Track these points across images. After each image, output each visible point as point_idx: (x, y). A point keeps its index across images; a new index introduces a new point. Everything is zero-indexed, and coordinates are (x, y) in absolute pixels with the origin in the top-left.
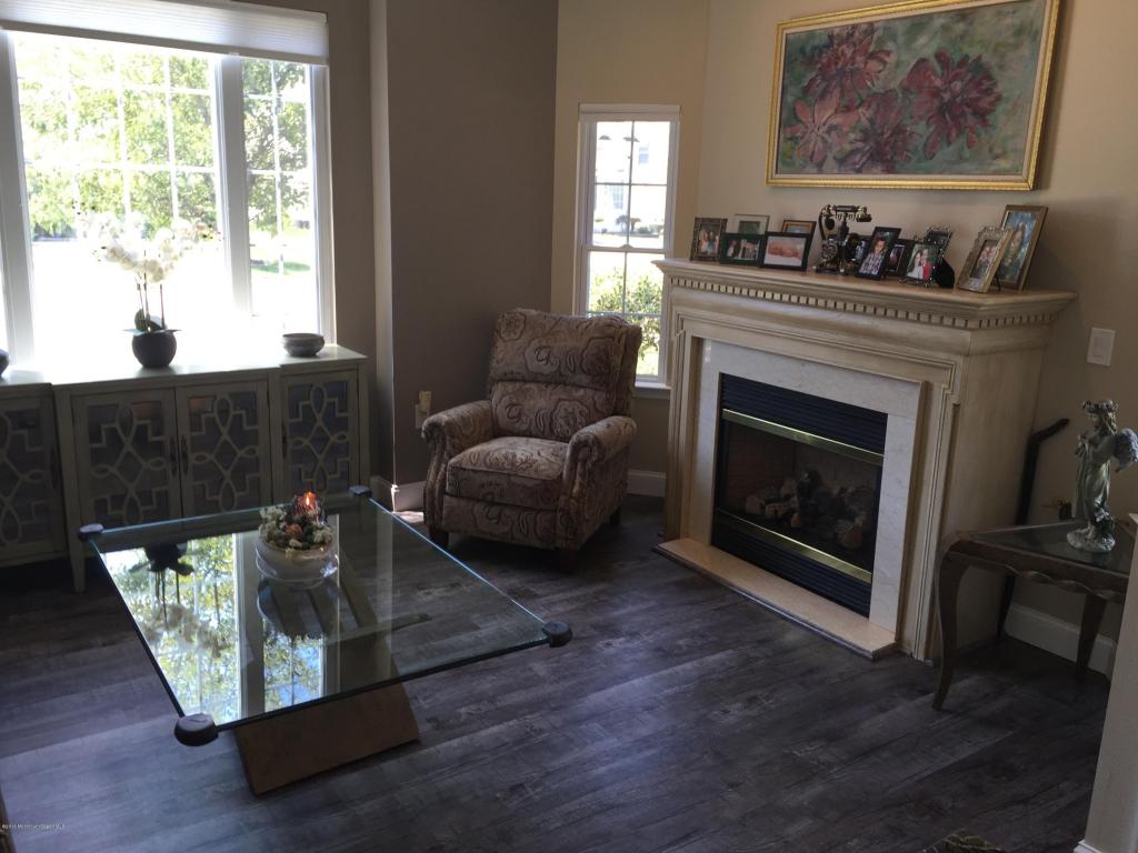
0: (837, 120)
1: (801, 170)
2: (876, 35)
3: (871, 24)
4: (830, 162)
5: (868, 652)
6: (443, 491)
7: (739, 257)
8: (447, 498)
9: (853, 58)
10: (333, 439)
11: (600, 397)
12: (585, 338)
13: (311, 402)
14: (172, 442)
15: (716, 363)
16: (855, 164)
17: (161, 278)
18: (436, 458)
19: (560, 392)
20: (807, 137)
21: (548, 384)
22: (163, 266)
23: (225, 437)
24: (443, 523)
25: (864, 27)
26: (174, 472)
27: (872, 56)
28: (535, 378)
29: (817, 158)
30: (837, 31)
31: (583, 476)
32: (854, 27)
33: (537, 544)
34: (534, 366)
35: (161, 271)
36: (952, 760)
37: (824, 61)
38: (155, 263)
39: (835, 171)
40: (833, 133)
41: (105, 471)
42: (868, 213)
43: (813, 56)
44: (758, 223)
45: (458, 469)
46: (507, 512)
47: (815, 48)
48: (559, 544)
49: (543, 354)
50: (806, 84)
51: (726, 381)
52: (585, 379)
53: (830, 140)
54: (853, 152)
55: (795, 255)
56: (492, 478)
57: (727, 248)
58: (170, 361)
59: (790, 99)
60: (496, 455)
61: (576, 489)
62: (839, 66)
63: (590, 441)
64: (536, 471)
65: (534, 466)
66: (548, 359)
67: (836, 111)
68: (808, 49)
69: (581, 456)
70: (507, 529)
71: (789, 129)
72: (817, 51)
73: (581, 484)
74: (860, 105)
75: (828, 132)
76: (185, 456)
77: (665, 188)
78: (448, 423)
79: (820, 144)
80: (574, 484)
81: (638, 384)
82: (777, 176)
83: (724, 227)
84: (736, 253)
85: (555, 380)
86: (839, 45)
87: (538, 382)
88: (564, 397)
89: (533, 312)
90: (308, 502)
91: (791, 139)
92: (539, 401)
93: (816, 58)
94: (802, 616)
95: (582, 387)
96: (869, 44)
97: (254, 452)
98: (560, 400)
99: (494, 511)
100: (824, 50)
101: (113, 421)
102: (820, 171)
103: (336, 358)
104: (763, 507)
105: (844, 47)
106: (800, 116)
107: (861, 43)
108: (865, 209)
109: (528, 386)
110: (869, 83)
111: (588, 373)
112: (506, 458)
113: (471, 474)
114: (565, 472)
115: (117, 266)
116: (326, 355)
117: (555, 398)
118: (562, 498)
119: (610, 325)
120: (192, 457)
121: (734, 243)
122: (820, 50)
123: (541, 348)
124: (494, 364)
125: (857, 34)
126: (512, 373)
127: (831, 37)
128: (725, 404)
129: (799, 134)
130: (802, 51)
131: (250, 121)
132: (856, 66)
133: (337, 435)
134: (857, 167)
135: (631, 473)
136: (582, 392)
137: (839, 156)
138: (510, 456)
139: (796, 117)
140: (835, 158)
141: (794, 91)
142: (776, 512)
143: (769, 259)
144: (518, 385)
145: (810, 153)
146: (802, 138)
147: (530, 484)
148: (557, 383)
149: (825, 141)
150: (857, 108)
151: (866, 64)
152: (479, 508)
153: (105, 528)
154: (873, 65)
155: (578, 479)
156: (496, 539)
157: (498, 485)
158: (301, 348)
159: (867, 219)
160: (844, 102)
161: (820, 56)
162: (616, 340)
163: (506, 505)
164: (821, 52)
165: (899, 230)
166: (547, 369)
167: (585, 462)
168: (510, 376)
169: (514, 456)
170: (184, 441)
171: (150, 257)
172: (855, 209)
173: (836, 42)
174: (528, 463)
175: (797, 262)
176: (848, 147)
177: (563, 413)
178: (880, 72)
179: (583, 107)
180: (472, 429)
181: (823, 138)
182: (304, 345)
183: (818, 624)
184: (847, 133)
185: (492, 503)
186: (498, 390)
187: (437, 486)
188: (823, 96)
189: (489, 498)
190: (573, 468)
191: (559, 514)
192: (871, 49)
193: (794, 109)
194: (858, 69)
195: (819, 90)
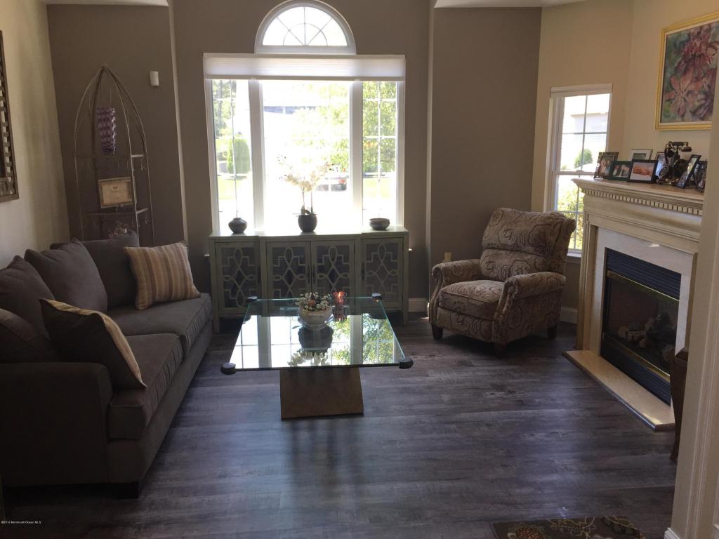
0: (692, 87)
1: (673, 120)
2: (712, 32)
3: (709, 25)
4: (688, 115)
5: (654, 425)
6: (437, 305)
7: (620, 176)
8: (439, 309)
9: (700, 47)
10: (389, 273)
11: (539, 260)
12: (533, 225)
13: (378, 253)
14: (309, 268)
15: (606, 241)
16: (700, 114)
17: (311, 189)
18: (437, 287)
19: (516, 256)
20: (676, 99)
21: (512, 251)
22: (311, 183)
23: (333, 267)
24: (437, 322)
25: (706, 28)
26: (309, 281)
27: (710, 45)
28: (504, 247)
29: (681, 112)
30: (692, 31)
31: (509, 302)
32: (701, 28)
33: (480, 338)
34: (503, 240)
35: (310, 186)
36: (656, 486)
37: (686, 50)
38: (308, 182)
39: (691, 119)
40: (690, 95)
41: (279, 278)
42: (689, 146)
43: (680, 48)
44: (645, 154)
45: (445, 293)
46: (467, 319)
47: (682, 42)
48: (493, 340)
49: (508, 234)
50: (676, 65)
51: (609, 252)
52: (530, 249)
53: (688, 100)
54: (700, 107)
55: (648, 173)
56: (460, 299)
57: (614, 170)
58: (314, 229)
59: (668, 75)
60: (465, 287)
61: (504, 309)
62: (693, 53)
63: (514, 282)
64: (483, 297)
65: (483, 294)
66: (510, 237)
67: (691, 82)
68: (678, 43)
69: (509, 291)
70: (466, 329)
71: (668, 94)
72: (682, 45)
73: (507, 307)
74: (704, 76)
75: (687, 95)
76: (314, 274)
77: (605, 135)
78: (445, 268)
79: (683, 104)
80: (504, 306)
81: (569, 254)
82: (662, 124)
83: (616, 157)
84: (618, 173)
85: (515, 249)
86: (693, 39)
87: (507, 250)
88: (518, 259)
89: (510, 210)
90: (339, 295)
91: (668, 100)
92: (505, 260)
93: (682, 48)
94: (626, 400)
95: (529, 253)
96: (709, 37)
97: (346, 276)
98: (516, 260)
99: (461, 317)
100: (686, 43)
101: (283, 255)
102: (683, 120)
103: (395, 231)
104: (627, 333)
105: (696, 41)
106: (674, 86)
107: (704, 37)
108: (687, 144)
109: (501, 252)
110: (708, 63)
111: (532, 245)
112: (469, 289)
113: (451, 297)
114: (500, 299)
115: (291, 183)
116: (390, 229)
117: (513, 259)
118: (496, 314)
119: (550, 218)
120: (317, 275)
121: (618, 167)
122: (683, 43)
123: (506, 231)
124: (484, 239)
125: (702, 32)
126: (492, 244)
127: (689, 35)
128: (609, 267)
129: (673, 97)
130: (675, 44)
131: (366, 112)
132: (702, 52)
133: (391, 271)
134: (702, 116)
135: (563, 309)
136: (530, 256)
137: (692, 110)
138: (472, 288)
139: (671, 86)
140: (690, 111)
141: (670, 70)
142: (633, 337)
143: (634, 177)
144: (495, 251)
145: (678, 109)
146: (674, 99)
147: (478, 304)
148: (517, 251)
149: (685, 100)
150: (702, 78)
151: (707, 50)
152: (453, 315)
153: (258, 298)
154: (711, 51)
155: (507, 304)
156: (462, 334)
157: (462, 303)
158: (376, 225)
159: (690, 150)
160: (695, 75)
161: (683, 47)
162: (552, 227)
163: (466, 315)
164: (684, 45)
165: (700, 156)
166: (510, 242)
167: (511, 294)
168: (490, 246)
169: (475, 288)
170: (314, 267)
171: (306, 180)
172: (682, 144)
173: (692, 38)
174: (480, 292)
175: (649, 178)
176: (697, 104)
177: (516, 268)
178: (714, 55)
179: (553, 89)
180: (462, 273)
181: (685, 99)
182: (380, 224)
183: (633, 406)
184: (697, 95)
185: (460, 314)
186: (485, 253)
187: (435, 302)
188: (685, 72)
189: (458, 310)
190: (504, 297)
191: (493, 323)
192: (710, 41)
193: (670, 81)
194: (703, 54)
195: (683, 69)
